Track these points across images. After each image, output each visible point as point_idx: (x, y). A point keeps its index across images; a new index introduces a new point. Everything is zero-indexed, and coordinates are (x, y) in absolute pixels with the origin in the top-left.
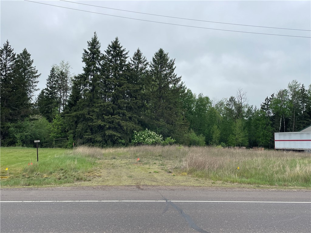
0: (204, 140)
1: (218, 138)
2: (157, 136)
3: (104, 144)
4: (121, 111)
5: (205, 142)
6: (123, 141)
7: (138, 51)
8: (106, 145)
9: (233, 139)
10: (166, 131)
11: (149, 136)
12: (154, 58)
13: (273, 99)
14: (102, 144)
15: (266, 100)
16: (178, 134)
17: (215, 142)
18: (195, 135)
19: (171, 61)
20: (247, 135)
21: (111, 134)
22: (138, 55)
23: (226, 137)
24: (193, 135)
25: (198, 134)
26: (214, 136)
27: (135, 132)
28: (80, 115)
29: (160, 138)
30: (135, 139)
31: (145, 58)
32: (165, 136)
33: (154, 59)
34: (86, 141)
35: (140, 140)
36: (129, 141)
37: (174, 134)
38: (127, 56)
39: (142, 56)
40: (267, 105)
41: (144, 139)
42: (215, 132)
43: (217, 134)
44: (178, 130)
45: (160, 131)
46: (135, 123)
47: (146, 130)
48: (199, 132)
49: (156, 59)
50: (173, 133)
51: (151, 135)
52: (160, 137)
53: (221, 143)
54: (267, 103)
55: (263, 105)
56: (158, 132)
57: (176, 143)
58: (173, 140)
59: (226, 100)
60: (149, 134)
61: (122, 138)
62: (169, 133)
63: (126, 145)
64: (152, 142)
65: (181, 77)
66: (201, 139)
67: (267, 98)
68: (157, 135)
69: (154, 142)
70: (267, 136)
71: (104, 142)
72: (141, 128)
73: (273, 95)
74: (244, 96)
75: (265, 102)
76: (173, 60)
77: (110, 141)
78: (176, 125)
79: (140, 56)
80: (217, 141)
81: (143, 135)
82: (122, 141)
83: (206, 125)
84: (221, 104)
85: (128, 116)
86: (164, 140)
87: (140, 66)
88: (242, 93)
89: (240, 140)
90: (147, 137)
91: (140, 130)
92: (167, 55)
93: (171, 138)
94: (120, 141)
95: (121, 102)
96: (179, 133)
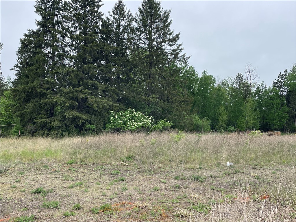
0: (209, 124)
1: (224, 121)
2: (144, 118)
3: (65, 132)
4: (90, 82)
5: (210, 127)
6: (93, 127)
7: (120, 3)
8: (67, 133)
9: (243, 122)
10: (159, 110)
11: (133, 118)
12: (141, 7)
13: (286, 75)
14: (61, 132)
15: (279, 76)
16: (177, 116)
17: (221, 126)
18: (199, 118)
19: (165, 13)
20: (259, 117)
21: (73, 116)
22: (119, 8)
23: (234, 120)
24: (196, 118)
25: (202, 118)
26: (221, 119)
27: (111, 113)
28: (30, 88)
29: (148, 121)
30: (111, 123)
31: (129, 11)
32: (157, 119)
33: (140, 9)
34: (40, 128)
35: (119, 125)
36: (102, 126)
37: (170, 115)
38: (100, 3)
39: (125, 9)
40: (280, 82)
41: (125, 123)
42: (222, 115)
43: (224, 116)
44: (177, 109)
45: (150, 111)
46: (114, 100)
47: (128, 109)
48: (202, 114)
49: (143, 10)
50: (170, 113)
51: (136, 116)
52: (150, 120)
53: (230, 127)
54: (280, 80)
55: (276, 82)
56: (148, 112)
57: (173, 127)
58: (169, 124)
59: (230, 79)
60: (132, 116)
61: (92, 122)
62: (164, 113)
63: (97, 132)
64: (138, 127)
65: (179, 34)
66: (205, 123)
67: (281, 74)
68: (145, 116)
69: (140, 127)
70: (282, 118)
71: (64, 128)
72: (122, 107)
73: (286, 71)
74: (253, 72)
75: (278, 79)
76: (168, 10)
77: (73, 127)
78: (174, 102)
79: (123, 9)
80: (224, 125)
81: (124, 117)
82: (91, 127)
83: (212, 106)
84: (226, 84)
85: (101, 88)
86: (156, 123)
87: (123, 23)
88: (251, 68)
89: (251, 123)
90: (129, 119)
91: (120, 109)
92: (159, 4)
93: (167, 121)
94: (88, 126)
95: (89, 67)
96: (178, 114)
